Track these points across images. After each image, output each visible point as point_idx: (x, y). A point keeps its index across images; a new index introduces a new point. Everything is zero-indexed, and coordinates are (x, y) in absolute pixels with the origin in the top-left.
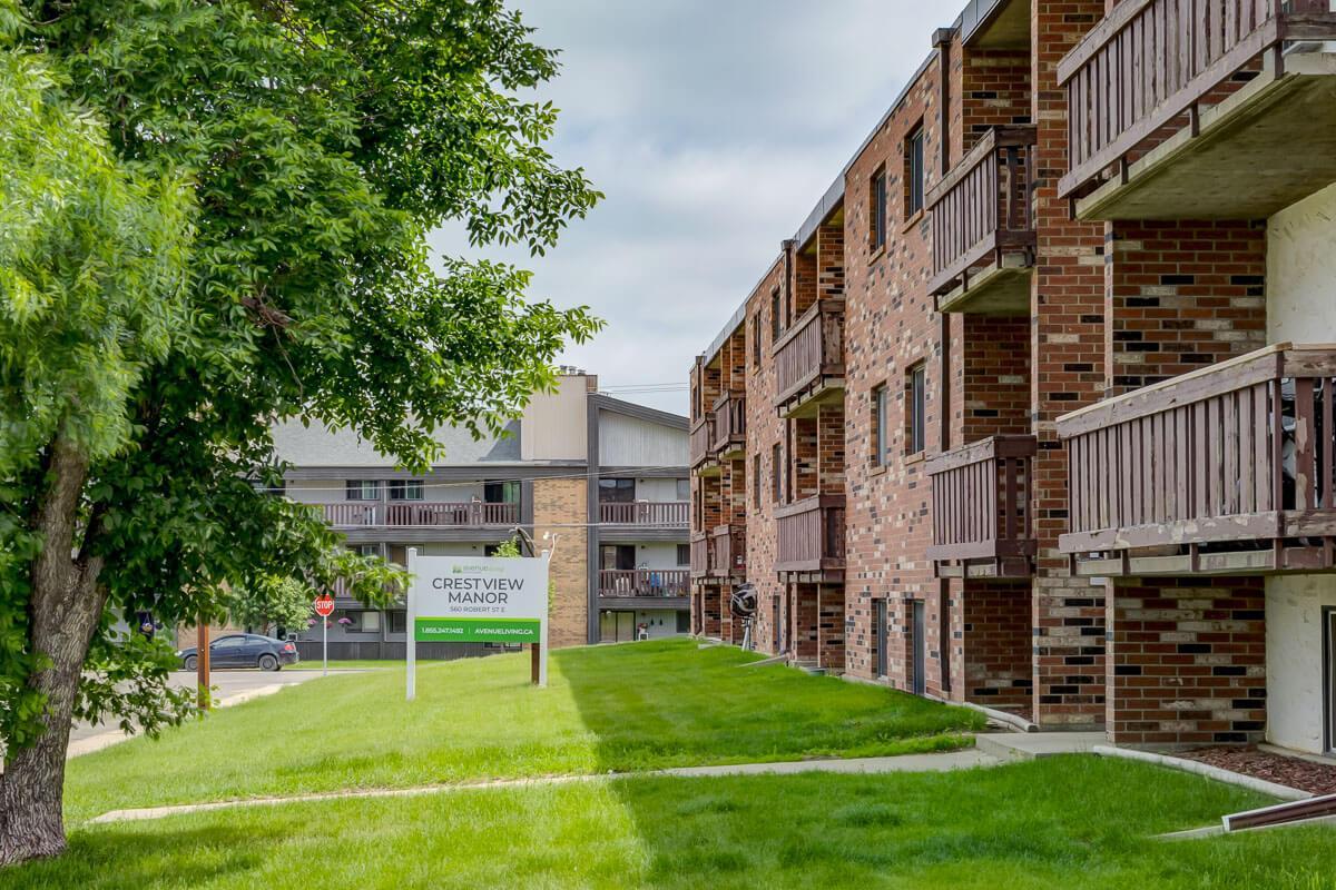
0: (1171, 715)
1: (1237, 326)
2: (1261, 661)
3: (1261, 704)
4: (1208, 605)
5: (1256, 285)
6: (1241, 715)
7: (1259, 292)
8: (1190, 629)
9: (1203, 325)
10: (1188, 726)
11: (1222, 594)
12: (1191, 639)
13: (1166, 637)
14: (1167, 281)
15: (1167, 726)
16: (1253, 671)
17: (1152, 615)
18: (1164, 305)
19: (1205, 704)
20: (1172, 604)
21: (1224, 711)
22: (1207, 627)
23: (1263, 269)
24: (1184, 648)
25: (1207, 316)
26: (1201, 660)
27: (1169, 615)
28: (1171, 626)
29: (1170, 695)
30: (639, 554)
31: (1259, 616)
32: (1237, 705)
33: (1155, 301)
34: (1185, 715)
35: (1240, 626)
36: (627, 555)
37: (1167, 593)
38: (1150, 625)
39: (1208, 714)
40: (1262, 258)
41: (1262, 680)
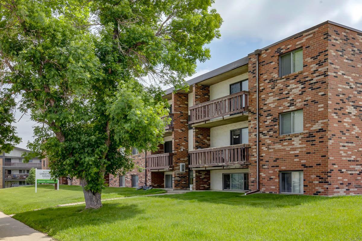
0: (201, 187)
1: (207, 141)
2: (210, 180)
3: (210, 185)
4: (204, 174)
5: (209, 136)
6: (208, 187)
7: (209, 137)
8: (203, 176)
9: (204, 140)
10: (203, 188)
11: (206, 172)
12: (203, 178)
13: (201, 177)
14: (201, 135)
15: (201, 188)
16: (209, 181)
17: (199, 175)
18: (200, 138)
19: (204, 185)
20: (201, 173)
21: (206, 186)
22: (204, 176)
23: (210, 134)
24: (202, 179)
25: (205, 139)
26: (204, 180)
27: (201, 175)
28: (201, 176)
29: (201, 184)
30: (12, 171)
31: (210, 175)
32: (208, 185)
33: (199, 137)
34: (203, 187)
35: (208, 176)
36: (9, 172)
37: (201, 172)
38: (199, 176)
39: (205, 187)
40: (210, 133)
41: (210, 182)
